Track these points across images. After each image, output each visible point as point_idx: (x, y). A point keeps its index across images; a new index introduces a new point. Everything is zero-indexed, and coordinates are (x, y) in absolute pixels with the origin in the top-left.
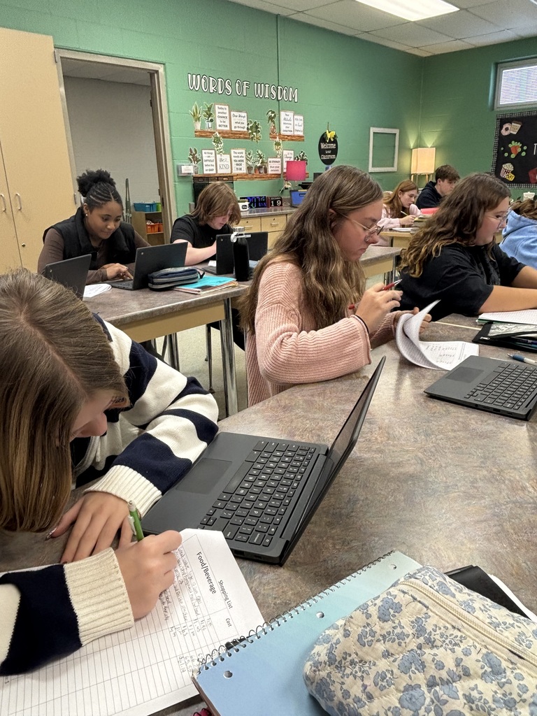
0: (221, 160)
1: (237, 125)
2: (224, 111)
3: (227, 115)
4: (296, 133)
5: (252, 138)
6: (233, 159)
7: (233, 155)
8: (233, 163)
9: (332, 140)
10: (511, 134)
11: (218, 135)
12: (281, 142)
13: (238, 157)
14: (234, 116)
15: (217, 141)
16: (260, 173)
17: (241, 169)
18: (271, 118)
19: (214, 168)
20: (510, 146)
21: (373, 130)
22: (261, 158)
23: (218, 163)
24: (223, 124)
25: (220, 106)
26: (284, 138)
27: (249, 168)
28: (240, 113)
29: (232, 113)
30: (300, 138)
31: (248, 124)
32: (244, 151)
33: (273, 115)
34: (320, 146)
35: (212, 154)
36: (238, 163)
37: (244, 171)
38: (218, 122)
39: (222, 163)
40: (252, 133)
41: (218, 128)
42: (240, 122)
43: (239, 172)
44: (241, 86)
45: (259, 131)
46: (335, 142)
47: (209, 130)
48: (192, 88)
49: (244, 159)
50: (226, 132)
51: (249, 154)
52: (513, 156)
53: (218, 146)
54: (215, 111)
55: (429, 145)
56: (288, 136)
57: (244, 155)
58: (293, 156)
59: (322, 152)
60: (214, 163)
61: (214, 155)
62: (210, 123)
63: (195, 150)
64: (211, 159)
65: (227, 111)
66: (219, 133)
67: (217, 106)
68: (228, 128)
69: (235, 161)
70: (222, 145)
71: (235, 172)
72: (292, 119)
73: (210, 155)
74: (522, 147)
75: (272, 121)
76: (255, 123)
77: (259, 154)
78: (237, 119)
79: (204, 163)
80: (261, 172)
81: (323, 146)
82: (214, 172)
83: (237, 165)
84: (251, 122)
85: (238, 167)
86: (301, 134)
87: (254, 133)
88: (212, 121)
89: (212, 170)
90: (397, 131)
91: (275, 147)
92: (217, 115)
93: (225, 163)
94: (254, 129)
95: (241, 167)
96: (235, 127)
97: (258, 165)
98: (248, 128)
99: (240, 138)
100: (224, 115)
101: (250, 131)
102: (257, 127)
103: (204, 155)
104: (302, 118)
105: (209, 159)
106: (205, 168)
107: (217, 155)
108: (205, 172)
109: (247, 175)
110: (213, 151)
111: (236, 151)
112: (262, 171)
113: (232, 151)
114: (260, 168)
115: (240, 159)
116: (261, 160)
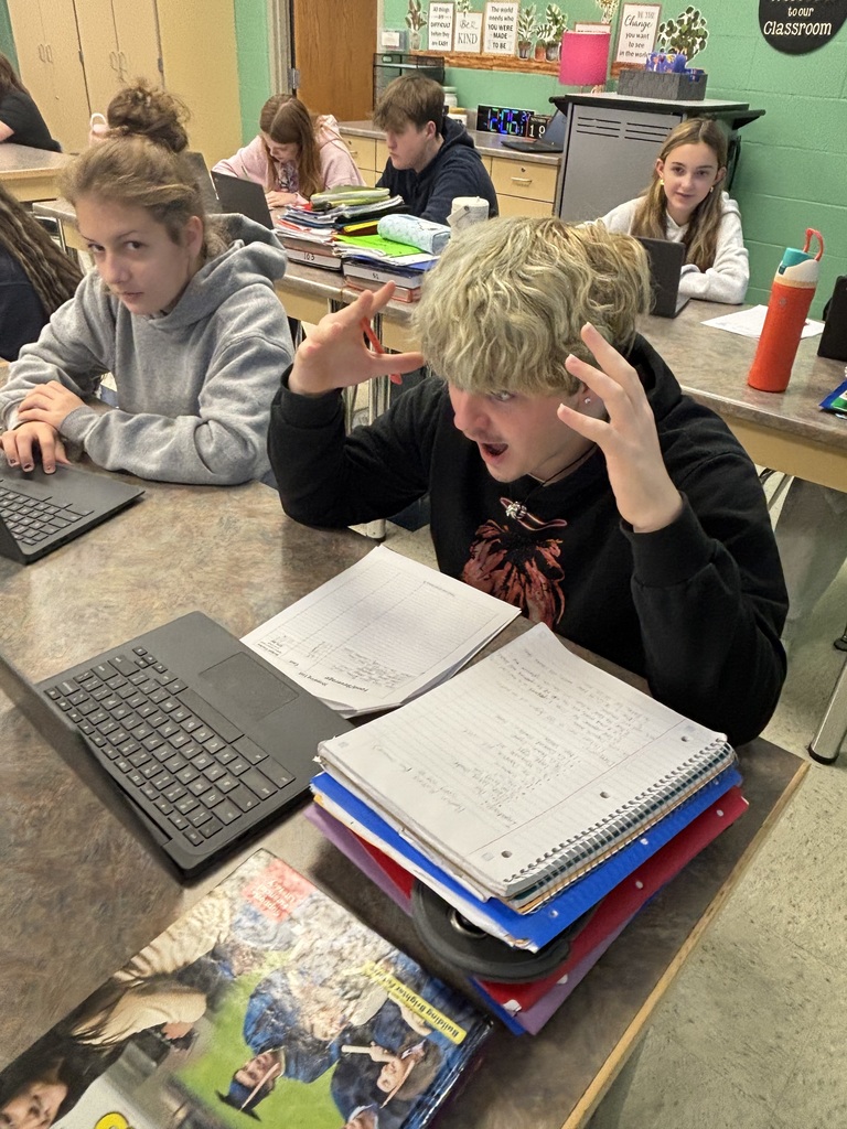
0: (464, 25)
6: (488, 22)
7: (489, 13)
8: (488, 33)
13: (500, 18)
16: (548, 58)
17: (503, 46)
19: (449, 40)
22: (556, 22)
23: (458, 30)
27: (523, 45)
32: (515, 7)
35: (447, 10)
36: (498, 31)
37: (511, 49)
39: (465, 30)
43: (499, 52)
49: (514, 24)
51: (528, 13)
57: (514, 14)
58: (654, 22)
59: (768, 12)
60: (449, 31)
61: (451, 13)
63: (419, 5)
64: (444, 21)
69: (492, 27)
71: (489, 50)
73: (443, 13)
77: (553, 14)
79: (431, 29)
80: (552, 55)
82: (448, 48)
83: (495, 35)
85: (499, 41)
89: (444, 44)
93: (470, 31)
95: (503, 41)
97: (547, 40)
103: (432, 13)
105: (440, 21)
106: (432, 39)
107: (457, 14)
108: (431, 47)
109: (515, 59)
110: (450, 6)
111: (497, 5)
113: (489, 5)
114: (552, 45)
115: (503, 23)
116: (555, 28)
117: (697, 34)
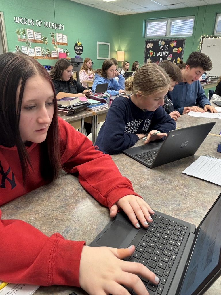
0: (30, 51)
1: (37, 37)
2: (31, 32)
3: (32, 33)
4: (64, 42)
5: (44, 43)
6: (36, 50)
7: (35, 49)
8: (36, 52)
9: (80, 46)
10: (150, 47)
11: (29, 41)
12: (57, 45)
13: (38, 50)
14: (35, 34)
15: (28, 43)
17: (39, 55)
18: (52, 36)
19: (27, 53)
20: (150, 52)
21: (98, 43)
22: (48, 51)
23: (29, 52)
24: (30, 37)
25: (29, 30)
26: (58, 44)
27: (43, 54)
28: (38, 33)
29: (35, 33)
30: (66, 44)
31: (42, 37)
32: (40, 48)
33: (53, 34)
34: (75, 48)
35: (26, 48)
36: (38, 52)
37: (41, 55)
38: (28, 36)
39: (31, 52)
40: (44, 41)
41: (28, 38)
42: (38, 36)
43: (39, 56)
44: (38, 23)
45: (47, 40)
46: (81, 46)
47: (24, 39)
48: (16, 22)
49: (41, 51)
50: (32, 40)
51: (43, 49)
52: (151, 56)
53: (29, 45)
54: (27, 32)
55: (123, 50)
56: (60, 43)
57: (40, 49)
58: (63, 51)
59: (76, 50)
61: (27, 48)
62: (25, 37)
63: (18, 46)
64: (26, 50)
65: (32, 32)
66: (29, 40)
67: (27, 30)
68: (33, 39)
69: (37, 51)
70: (30, 45)
71: (37, 55)
72: (62, 36)
74: (153, 53)
75: (53, 37)
76: (45, 37)
77: (47, 49)
78: (37, 35)
79: (23, 51)
81: (76, 48)
84: (43, 37)
85: (38, 54)
86: (66, 42)
87: (45, 41)
88: (25, 35)
90: (109, 44)
91: (54, 47)
92: (28, 33)
93: (32, 52)
94: (45, 39)
95: (39, 54)
96: (36, 38)
97: (47, 53)
98: (42, 39)
99: (38, 42)
100: (31, 33)
101: (43, 40)
102: (46, 39)
103: (22, 48)
104: (66, 36)
105: (25, 50)
107: (29, 49)
109: (42, 57)
110: (27, 47)
111: (37, 47)
112: (49, 56)
113: (35, 47)
114: (48, 55)
115: (39, 50)
116: (48, 52)
117: (68, 53)
